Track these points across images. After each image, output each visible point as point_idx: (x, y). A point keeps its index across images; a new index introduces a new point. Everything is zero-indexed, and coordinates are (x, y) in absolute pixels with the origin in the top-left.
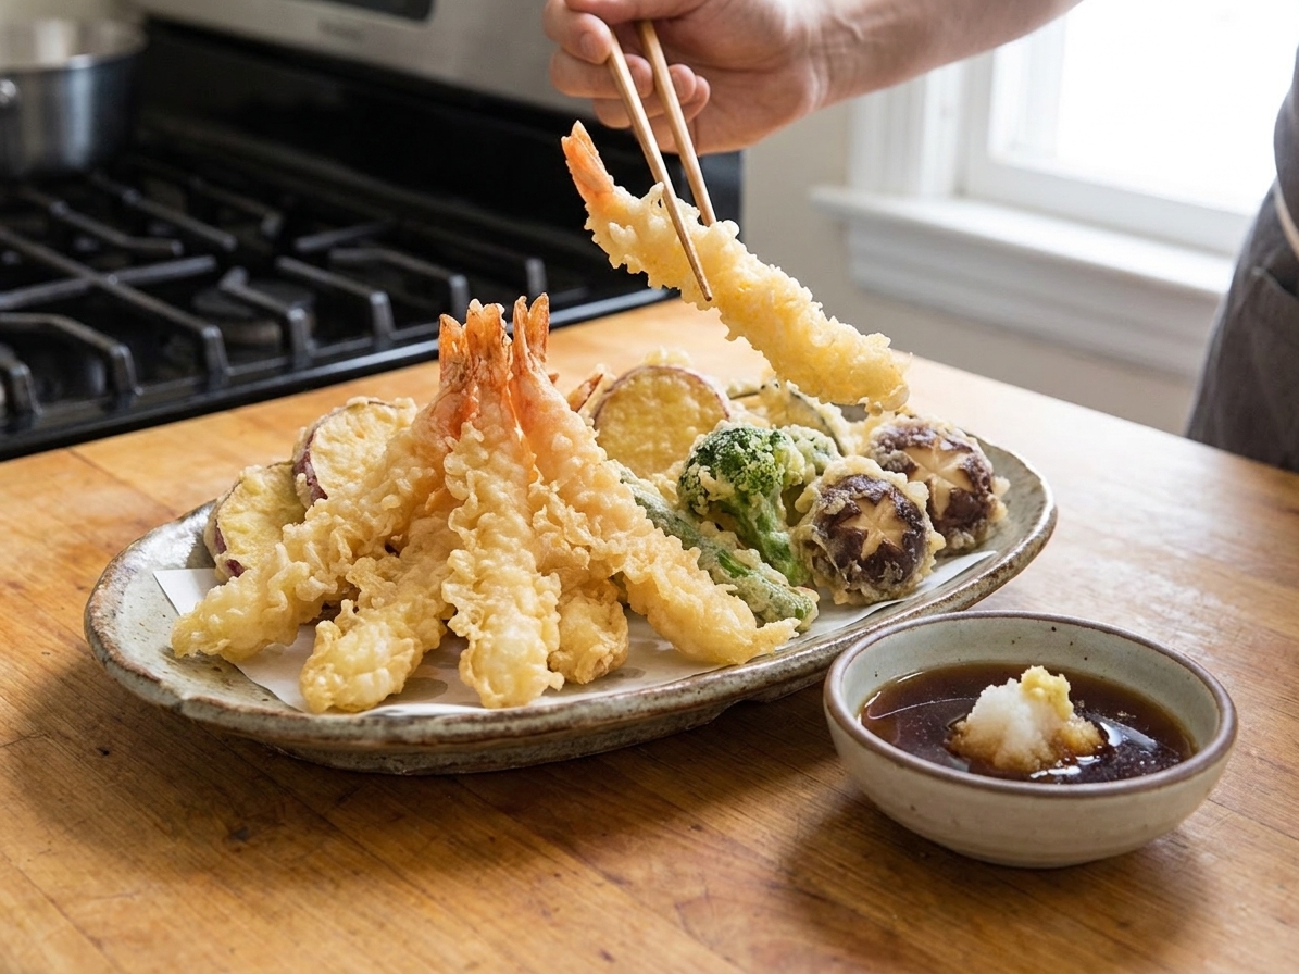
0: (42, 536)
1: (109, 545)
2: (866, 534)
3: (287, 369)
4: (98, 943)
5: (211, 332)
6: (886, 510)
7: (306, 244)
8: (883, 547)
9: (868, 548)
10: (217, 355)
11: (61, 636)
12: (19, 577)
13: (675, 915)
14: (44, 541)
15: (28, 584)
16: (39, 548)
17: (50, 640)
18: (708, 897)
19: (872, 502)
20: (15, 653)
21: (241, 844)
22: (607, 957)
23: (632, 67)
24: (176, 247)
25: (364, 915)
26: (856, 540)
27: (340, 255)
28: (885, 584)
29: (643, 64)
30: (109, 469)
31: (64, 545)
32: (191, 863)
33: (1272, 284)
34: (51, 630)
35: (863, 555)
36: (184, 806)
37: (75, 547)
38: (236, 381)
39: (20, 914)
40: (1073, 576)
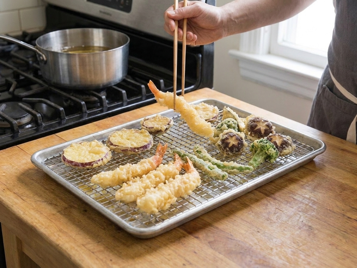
2: (230, 143)
3: (102, 111)
4: (93, 253)
6: (234, 138)
8: (233, 145)
9: (230, 145)
13: (208, 244)
18: (215, 241)
19: (232, 137)
22: (195, 252)
23: (178, 32)
25: (147, 246)
26: (228, 144)
28: (234, 152)
29: (181, 32)
33: (327, 89)
35: (229, 147)
38: (90, 115)
39: (76, 248)
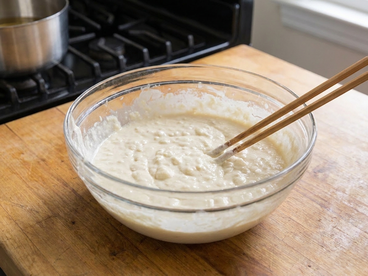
0: (50, 142)
5: (96, 65)
7: (122, 27)
10: (98, 71)
11: (58, 180)
12: (45, 157)
14: (50, 143)
15: (47, 159)
16: (49, 145)
17: (54, 180)
20: (45, 186)
21: (115, 257)
24: (83, 29)
31: (57, 145)
32: (100, 263)
34: (55, 177)
36: (97, 243)
40: (353, 157)
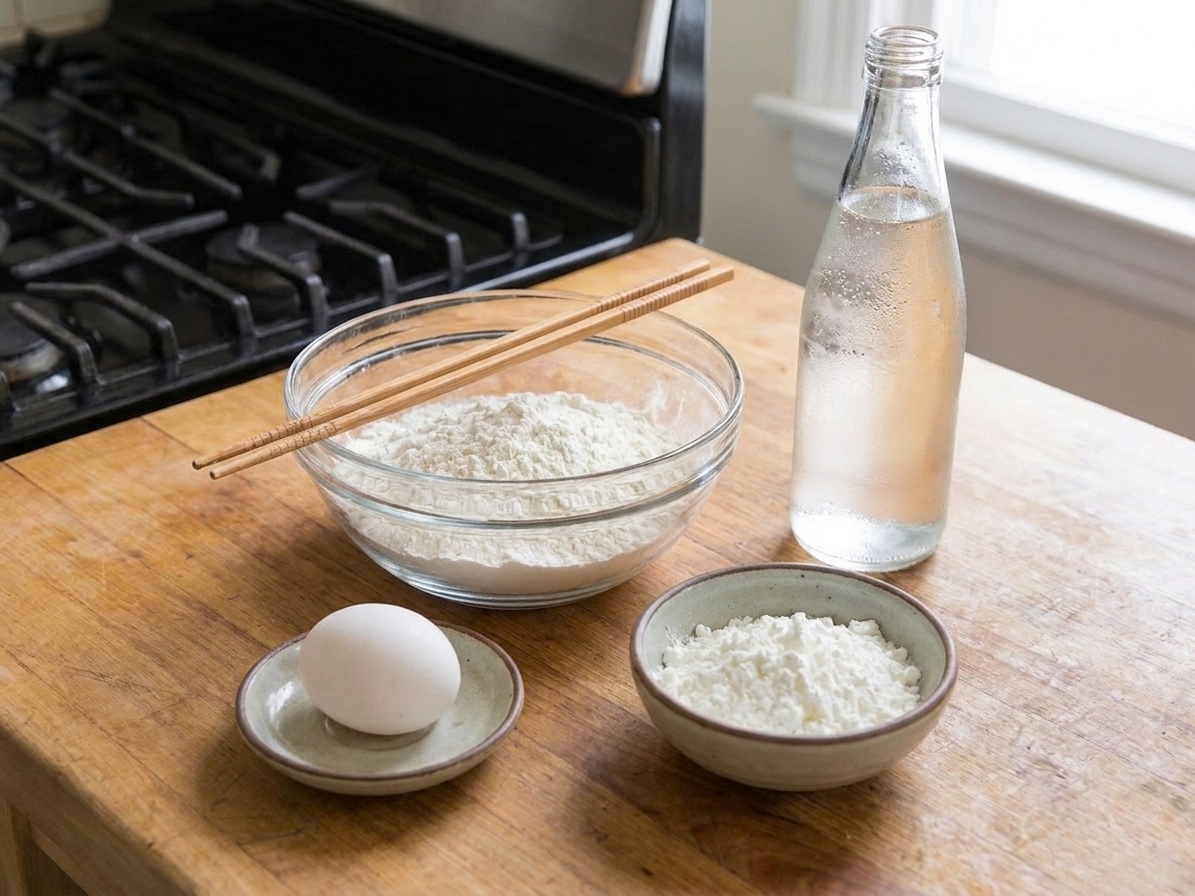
0: (144, 505)
1: (202, 515)
4: (276, 875)
5: (240, 301)
7: (306, 192)
10: (246, 321)
14: (145, 511)
15: (145, 553)
16: (142, 516)
17: (176, 605)
24: (188, 199)
27: (339, 206)
30: (181, 439)
31: (165, 515)
34: (177, 597)
37: (173, 517)
40: (987, 534)
